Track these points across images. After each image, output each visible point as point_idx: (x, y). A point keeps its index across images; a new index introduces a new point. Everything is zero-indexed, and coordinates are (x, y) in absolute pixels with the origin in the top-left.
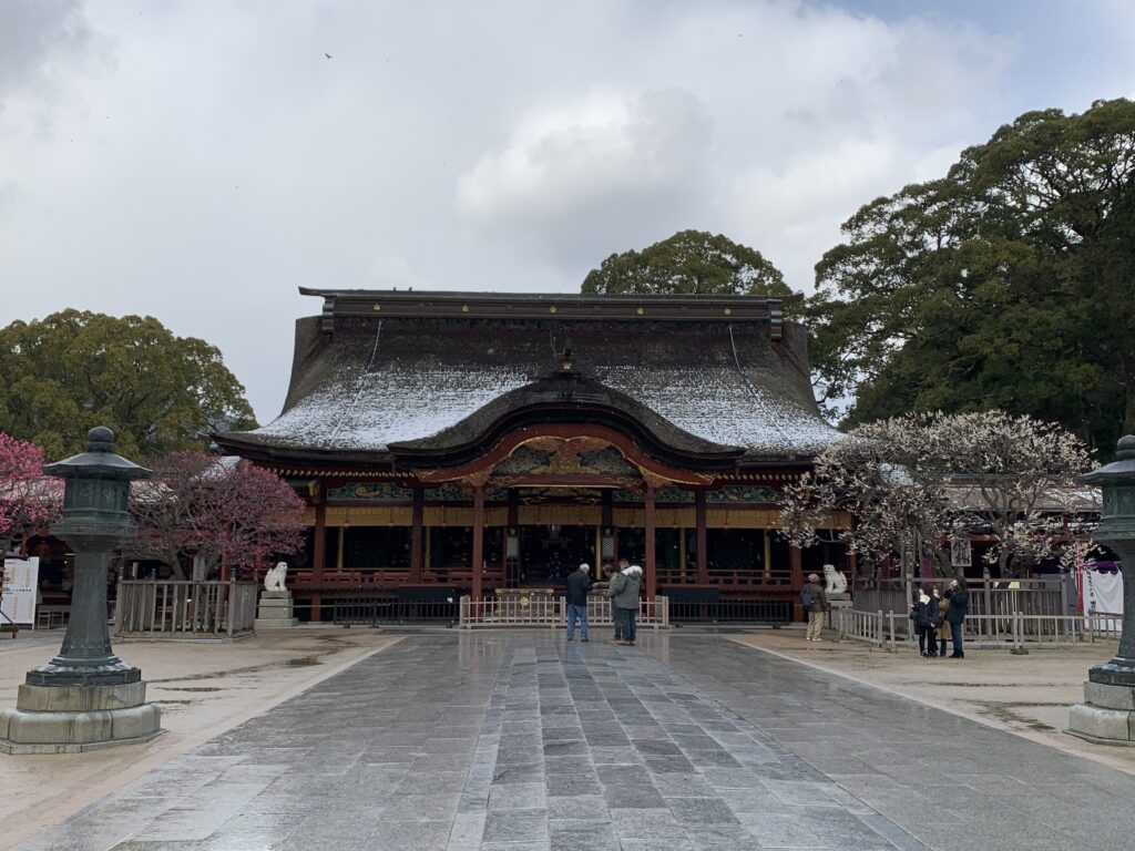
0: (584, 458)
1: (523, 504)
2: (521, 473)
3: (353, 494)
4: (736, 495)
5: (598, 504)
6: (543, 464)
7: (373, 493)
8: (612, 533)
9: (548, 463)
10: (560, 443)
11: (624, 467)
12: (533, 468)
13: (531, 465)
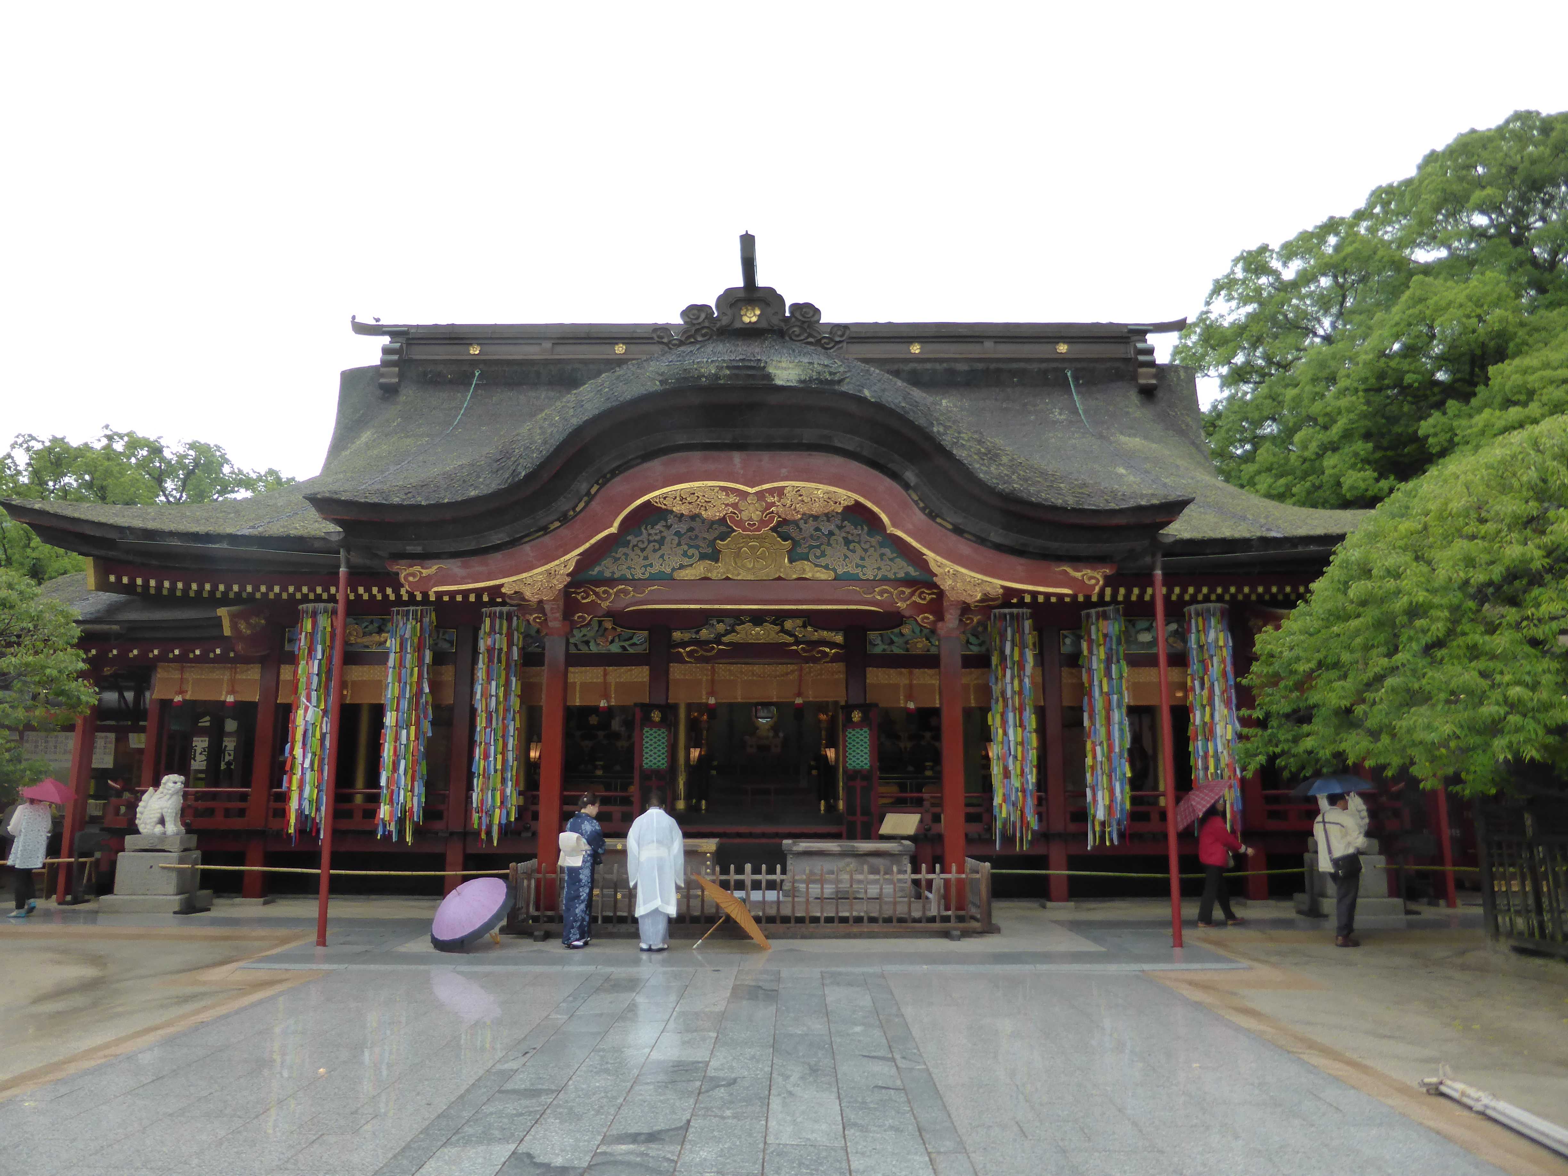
0: (795, 543)
1: (680, 659)
2: (653, 579)
5: (835, 659)
6: (703, 557)
7: (376, 638)
8: (865, 719)
9: (714, 556)
10: (733, 499)
11: (890, 563)
12: (682, 567)
13: (676, 561)
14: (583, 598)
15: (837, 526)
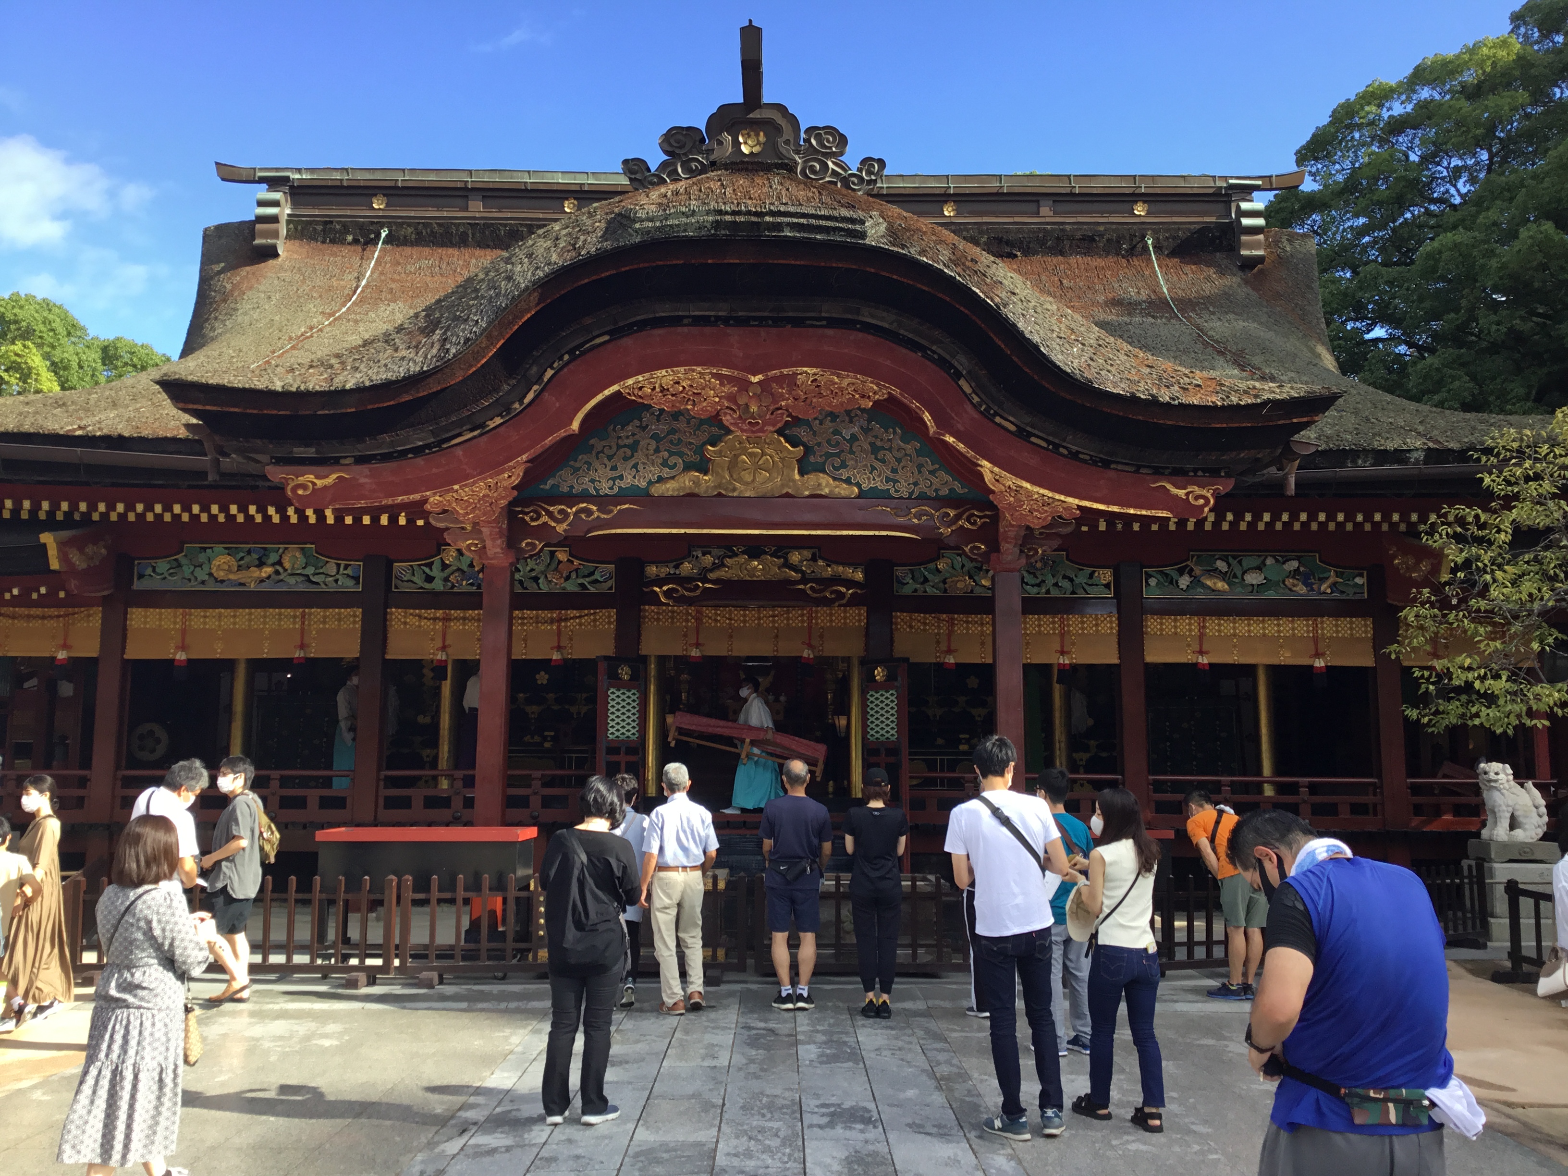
0: (808, 450)
1: (655, 601)
2: (624, 495)
3: (201, 575)
4: (1223, 576)
5: (854, 602)
6: (688, 467)
7: (255, 573)
8: (891, 678)
9: (703, 466)
10: (732, 390)
11: (930, 477)
12: (660, 480)
13: (654, 472)
14: (532, 519)
15: (862, 428)
